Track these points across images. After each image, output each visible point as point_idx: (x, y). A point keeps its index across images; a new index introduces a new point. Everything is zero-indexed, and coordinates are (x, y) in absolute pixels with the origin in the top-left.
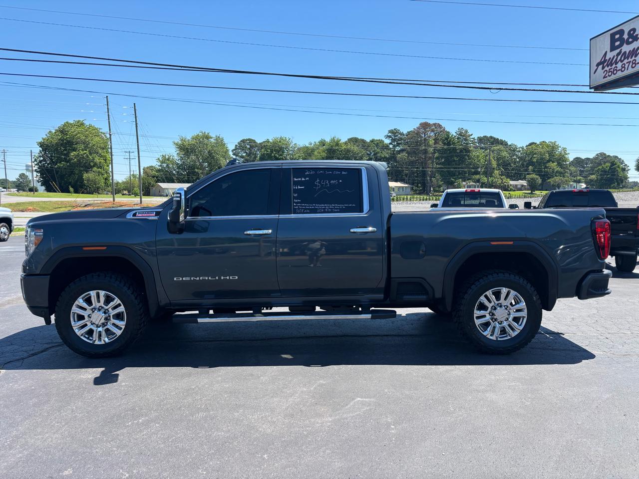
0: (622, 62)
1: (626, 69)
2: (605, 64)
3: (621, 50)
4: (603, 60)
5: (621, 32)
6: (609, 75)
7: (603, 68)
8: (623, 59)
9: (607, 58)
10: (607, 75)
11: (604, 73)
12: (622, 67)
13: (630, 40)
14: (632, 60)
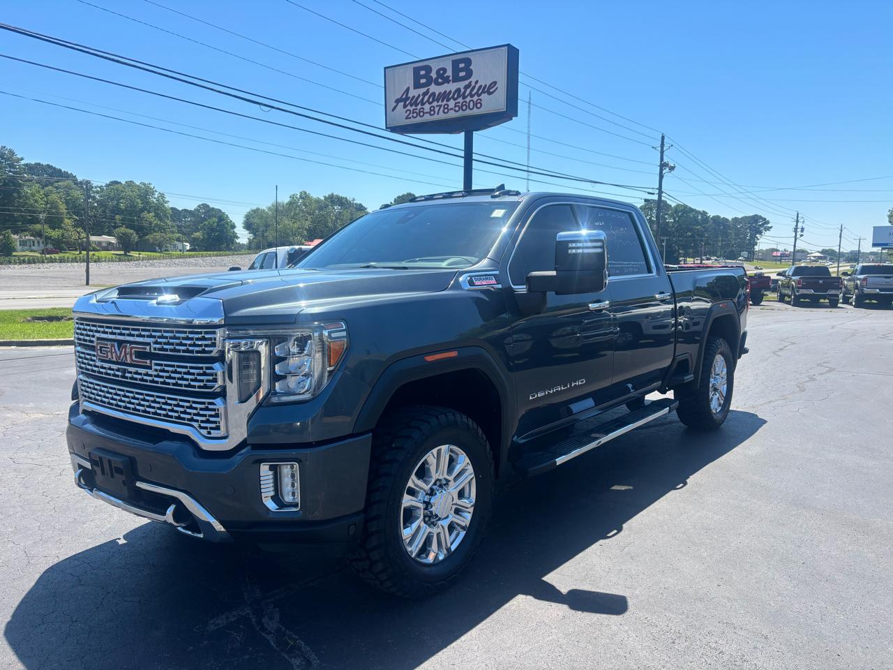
0: (430, 103)
1: (436, 113)
2: (408, 102)
3: (429, 89)
4: (404, 97)
5: (428, 69)
6: (413, 116)
7: (405, 106)
8: (431, 100)
9: (410, 95)
10: (411, 116)
11: (406, 112)
12: (431, 110)
13: (440, 80)
14: (443, 104)
